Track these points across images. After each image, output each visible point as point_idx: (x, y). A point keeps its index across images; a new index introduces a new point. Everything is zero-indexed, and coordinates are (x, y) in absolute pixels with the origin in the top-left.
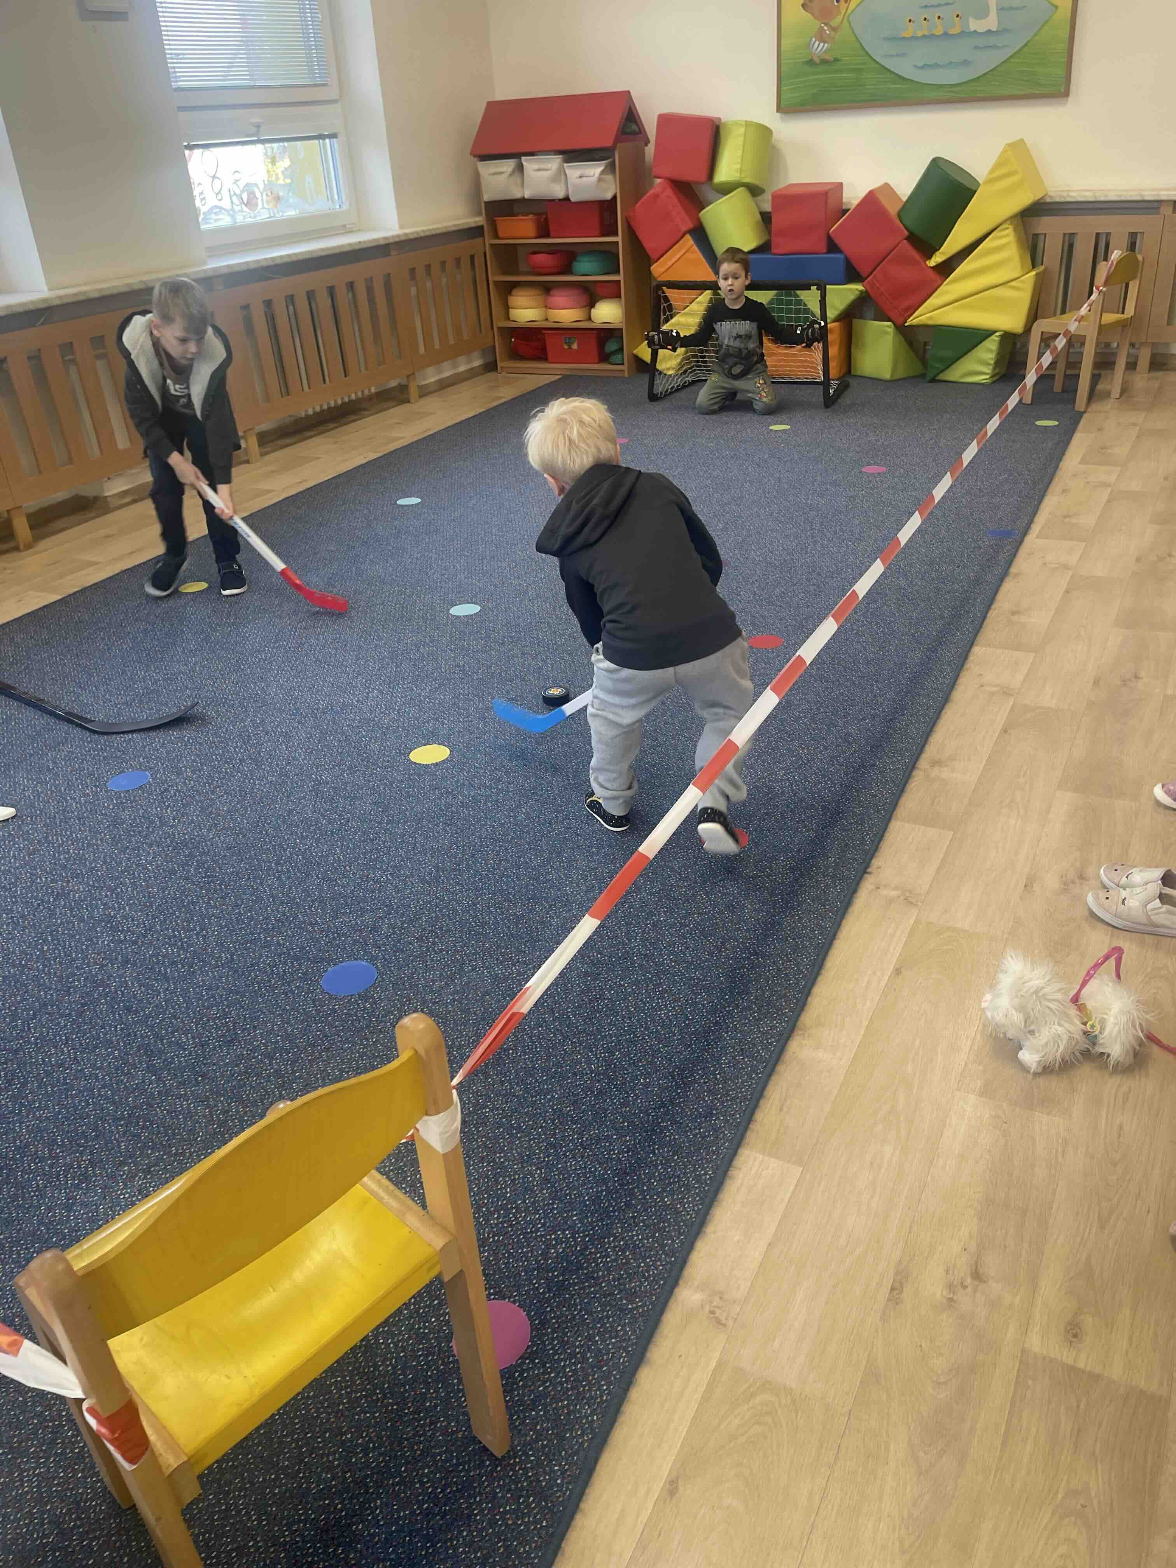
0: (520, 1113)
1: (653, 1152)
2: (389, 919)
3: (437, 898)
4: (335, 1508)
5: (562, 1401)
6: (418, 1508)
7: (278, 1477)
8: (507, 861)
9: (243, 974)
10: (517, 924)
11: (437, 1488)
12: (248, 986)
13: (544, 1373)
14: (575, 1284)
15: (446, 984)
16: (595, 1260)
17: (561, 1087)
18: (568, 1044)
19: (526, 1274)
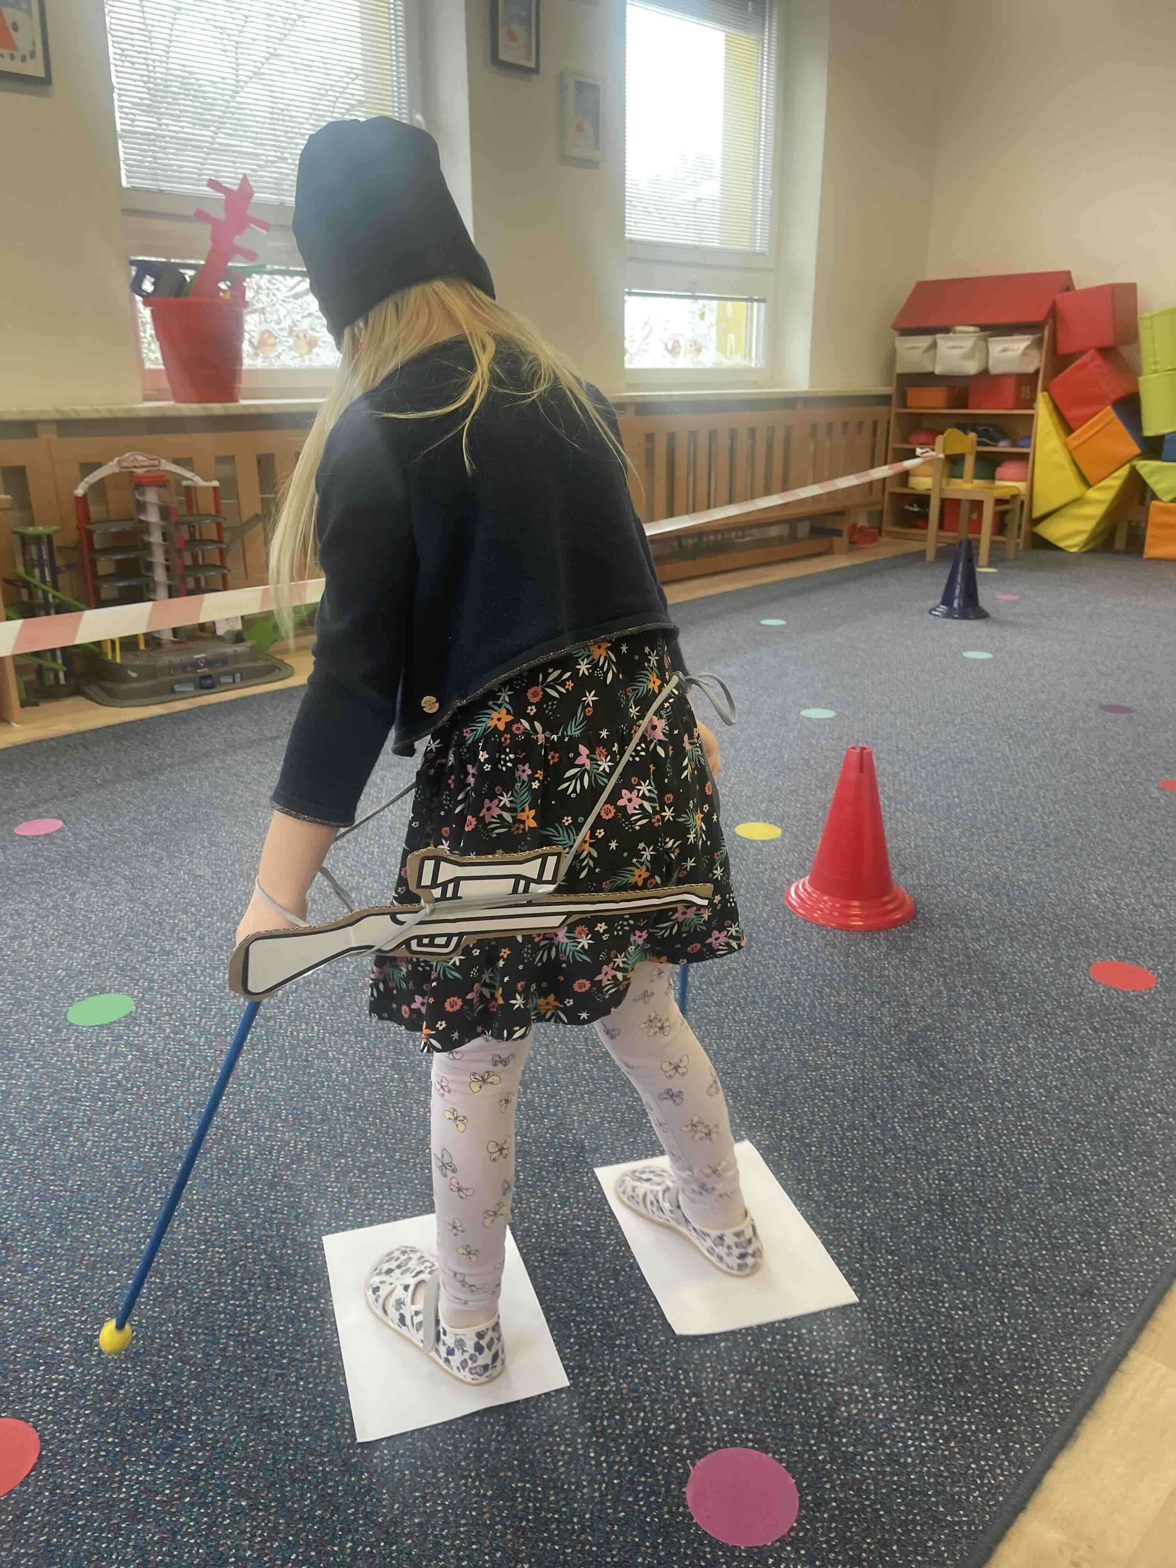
1: (1001, 1319)
14: (871, 1464)
15: (743, 1056)
16: (904, 1439)
17: (876, 1205)
18: (890, 1158)
19: (802, 1428)
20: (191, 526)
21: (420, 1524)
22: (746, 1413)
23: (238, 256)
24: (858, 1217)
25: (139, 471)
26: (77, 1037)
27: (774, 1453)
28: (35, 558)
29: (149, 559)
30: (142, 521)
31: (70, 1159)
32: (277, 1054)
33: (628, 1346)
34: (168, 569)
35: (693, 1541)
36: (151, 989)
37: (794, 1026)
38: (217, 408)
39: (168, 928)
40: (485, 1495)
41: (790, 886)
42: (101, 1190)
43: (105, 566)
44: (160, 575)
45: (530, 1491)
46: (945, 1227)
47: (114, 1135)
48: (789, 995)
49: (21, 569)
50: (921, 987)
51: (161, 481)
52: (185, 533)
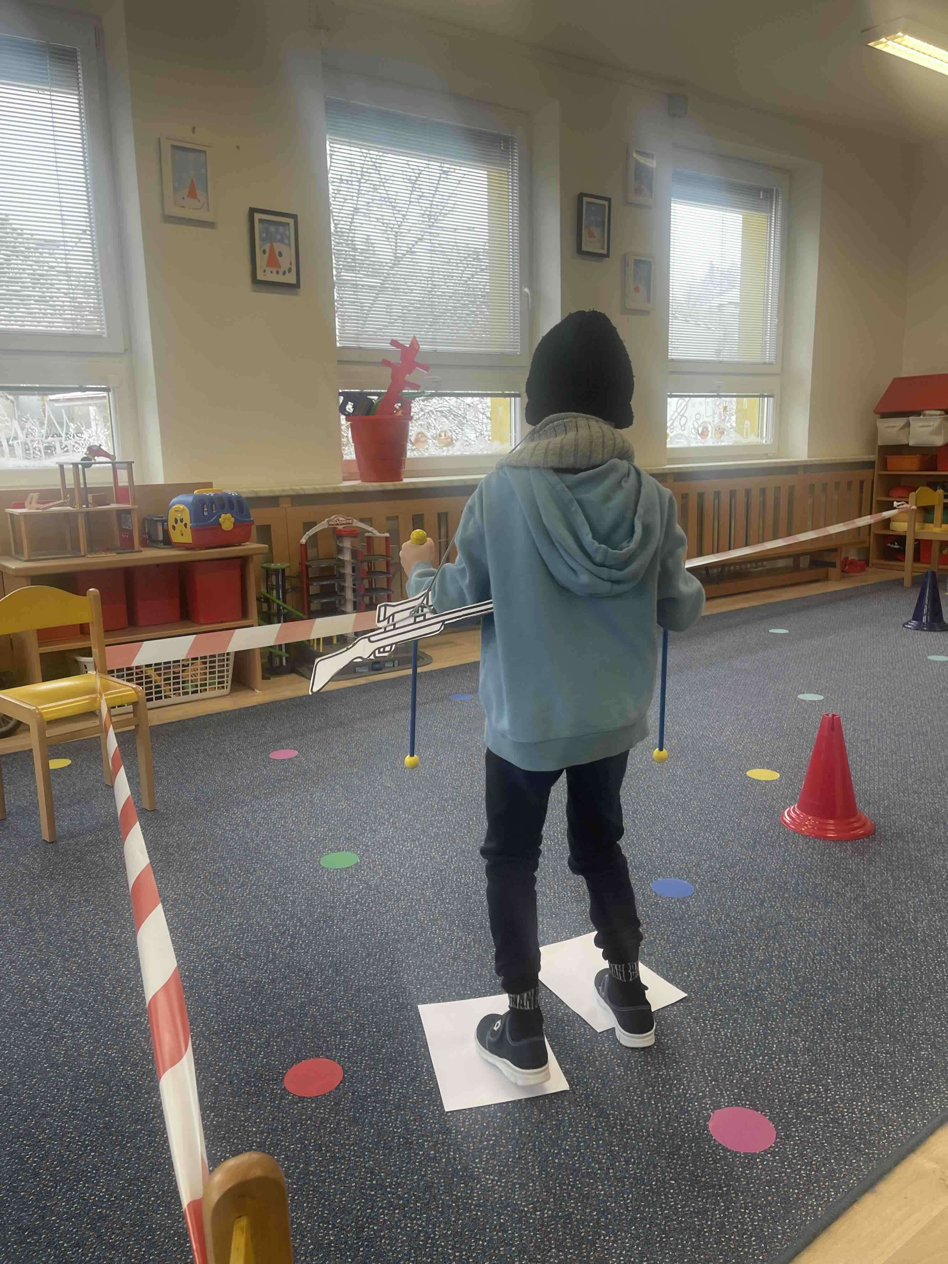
0: (794, 1003)
1: (910, 1060)
2: (710, 862)
3: (751, 858)
4: (597, 1187)
5: (794, 1189)
6: (660, 1211)
7: (559, 1153)
8: (814, 849)
10: (815, 889)
11: (678, 1204)
13: (782, 1167)
14: (821, 1122)
15: (748, 909)
16: (842, 1112)
17: (834, 996)
18: (845, 973)
19: (779, 1101)
20: (369, 562)
21: (556, 1125)
22: (745, 1092)
23: (408, 388)
24: (822, 1002)
25: (340, 527)
26: (328, 875)
27: (762, 1112)
28: (274, 583)
29: (343, 584)
30: (340, 560)
31: (336, 937)
32: (449, 890)
33: (673, 1054)
34: (354, 590)
35: (713, 1147)
36: (368, 851)
37: (784, 894)
38: (389, 485)
39: (372, 817)
40: (591, 1115)
41: (784, 810)
42: (356, 954)
43: (314, 589)
44: (349, 595)
45: (617, 1115)
46: (879, 1011)
47: (359, 927)
48: (781, 876)
49: (263, 590)
50: (874, 877)
51: (354, 533)
52: (365, 566)
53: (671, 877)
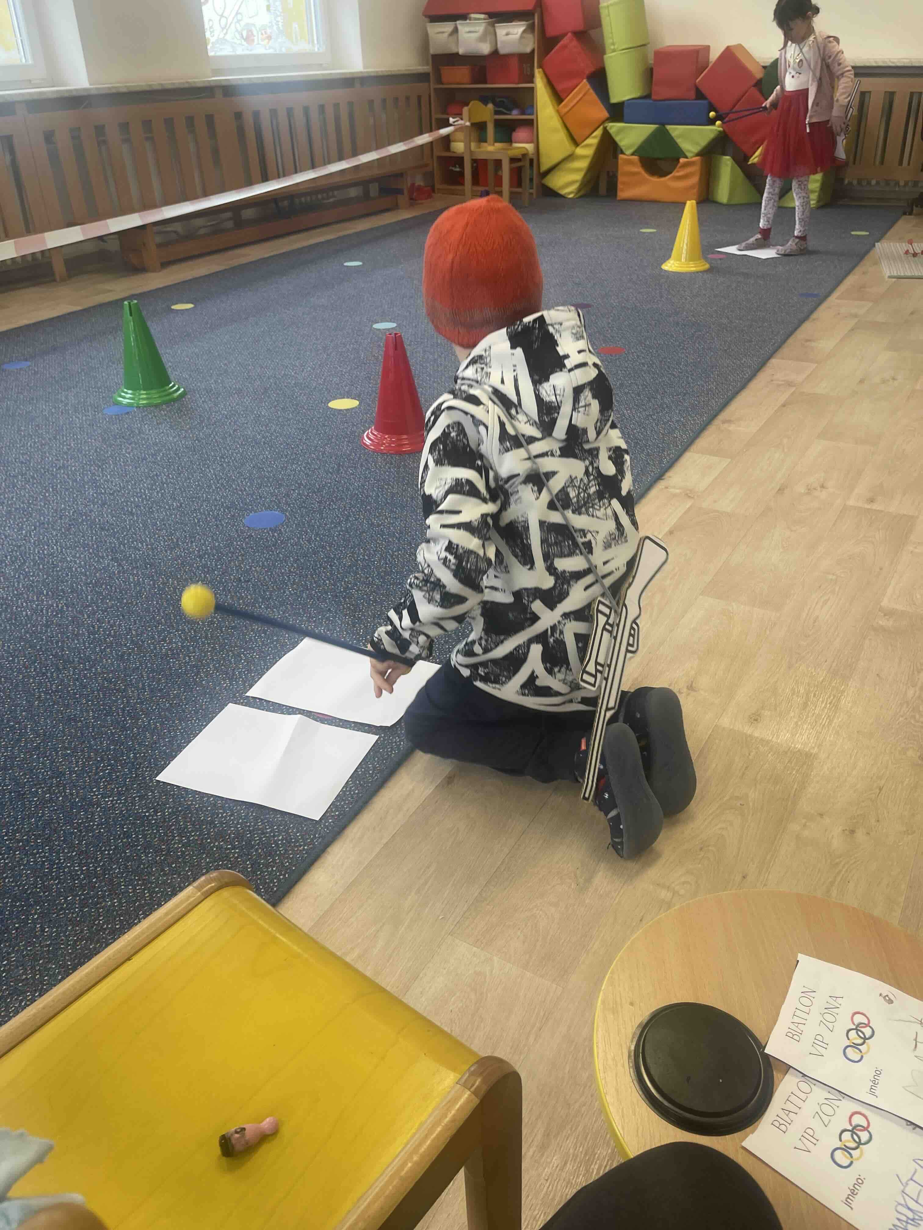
2: (299, 491)
3: (335, 480)
9: (188, 513)
12: (190, 520)
37: (366, 507)
41: (364, 434)
53: (262, 510)
